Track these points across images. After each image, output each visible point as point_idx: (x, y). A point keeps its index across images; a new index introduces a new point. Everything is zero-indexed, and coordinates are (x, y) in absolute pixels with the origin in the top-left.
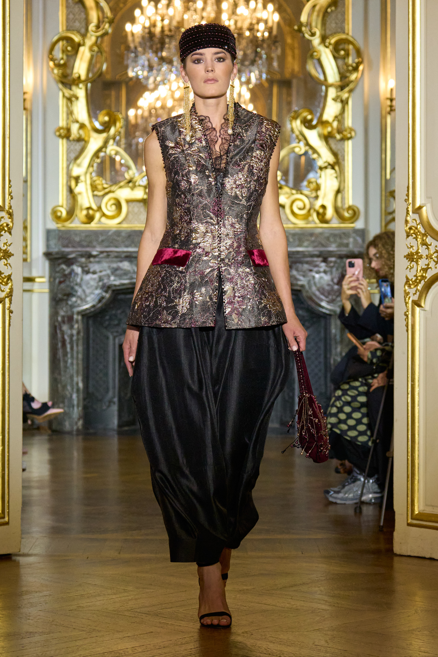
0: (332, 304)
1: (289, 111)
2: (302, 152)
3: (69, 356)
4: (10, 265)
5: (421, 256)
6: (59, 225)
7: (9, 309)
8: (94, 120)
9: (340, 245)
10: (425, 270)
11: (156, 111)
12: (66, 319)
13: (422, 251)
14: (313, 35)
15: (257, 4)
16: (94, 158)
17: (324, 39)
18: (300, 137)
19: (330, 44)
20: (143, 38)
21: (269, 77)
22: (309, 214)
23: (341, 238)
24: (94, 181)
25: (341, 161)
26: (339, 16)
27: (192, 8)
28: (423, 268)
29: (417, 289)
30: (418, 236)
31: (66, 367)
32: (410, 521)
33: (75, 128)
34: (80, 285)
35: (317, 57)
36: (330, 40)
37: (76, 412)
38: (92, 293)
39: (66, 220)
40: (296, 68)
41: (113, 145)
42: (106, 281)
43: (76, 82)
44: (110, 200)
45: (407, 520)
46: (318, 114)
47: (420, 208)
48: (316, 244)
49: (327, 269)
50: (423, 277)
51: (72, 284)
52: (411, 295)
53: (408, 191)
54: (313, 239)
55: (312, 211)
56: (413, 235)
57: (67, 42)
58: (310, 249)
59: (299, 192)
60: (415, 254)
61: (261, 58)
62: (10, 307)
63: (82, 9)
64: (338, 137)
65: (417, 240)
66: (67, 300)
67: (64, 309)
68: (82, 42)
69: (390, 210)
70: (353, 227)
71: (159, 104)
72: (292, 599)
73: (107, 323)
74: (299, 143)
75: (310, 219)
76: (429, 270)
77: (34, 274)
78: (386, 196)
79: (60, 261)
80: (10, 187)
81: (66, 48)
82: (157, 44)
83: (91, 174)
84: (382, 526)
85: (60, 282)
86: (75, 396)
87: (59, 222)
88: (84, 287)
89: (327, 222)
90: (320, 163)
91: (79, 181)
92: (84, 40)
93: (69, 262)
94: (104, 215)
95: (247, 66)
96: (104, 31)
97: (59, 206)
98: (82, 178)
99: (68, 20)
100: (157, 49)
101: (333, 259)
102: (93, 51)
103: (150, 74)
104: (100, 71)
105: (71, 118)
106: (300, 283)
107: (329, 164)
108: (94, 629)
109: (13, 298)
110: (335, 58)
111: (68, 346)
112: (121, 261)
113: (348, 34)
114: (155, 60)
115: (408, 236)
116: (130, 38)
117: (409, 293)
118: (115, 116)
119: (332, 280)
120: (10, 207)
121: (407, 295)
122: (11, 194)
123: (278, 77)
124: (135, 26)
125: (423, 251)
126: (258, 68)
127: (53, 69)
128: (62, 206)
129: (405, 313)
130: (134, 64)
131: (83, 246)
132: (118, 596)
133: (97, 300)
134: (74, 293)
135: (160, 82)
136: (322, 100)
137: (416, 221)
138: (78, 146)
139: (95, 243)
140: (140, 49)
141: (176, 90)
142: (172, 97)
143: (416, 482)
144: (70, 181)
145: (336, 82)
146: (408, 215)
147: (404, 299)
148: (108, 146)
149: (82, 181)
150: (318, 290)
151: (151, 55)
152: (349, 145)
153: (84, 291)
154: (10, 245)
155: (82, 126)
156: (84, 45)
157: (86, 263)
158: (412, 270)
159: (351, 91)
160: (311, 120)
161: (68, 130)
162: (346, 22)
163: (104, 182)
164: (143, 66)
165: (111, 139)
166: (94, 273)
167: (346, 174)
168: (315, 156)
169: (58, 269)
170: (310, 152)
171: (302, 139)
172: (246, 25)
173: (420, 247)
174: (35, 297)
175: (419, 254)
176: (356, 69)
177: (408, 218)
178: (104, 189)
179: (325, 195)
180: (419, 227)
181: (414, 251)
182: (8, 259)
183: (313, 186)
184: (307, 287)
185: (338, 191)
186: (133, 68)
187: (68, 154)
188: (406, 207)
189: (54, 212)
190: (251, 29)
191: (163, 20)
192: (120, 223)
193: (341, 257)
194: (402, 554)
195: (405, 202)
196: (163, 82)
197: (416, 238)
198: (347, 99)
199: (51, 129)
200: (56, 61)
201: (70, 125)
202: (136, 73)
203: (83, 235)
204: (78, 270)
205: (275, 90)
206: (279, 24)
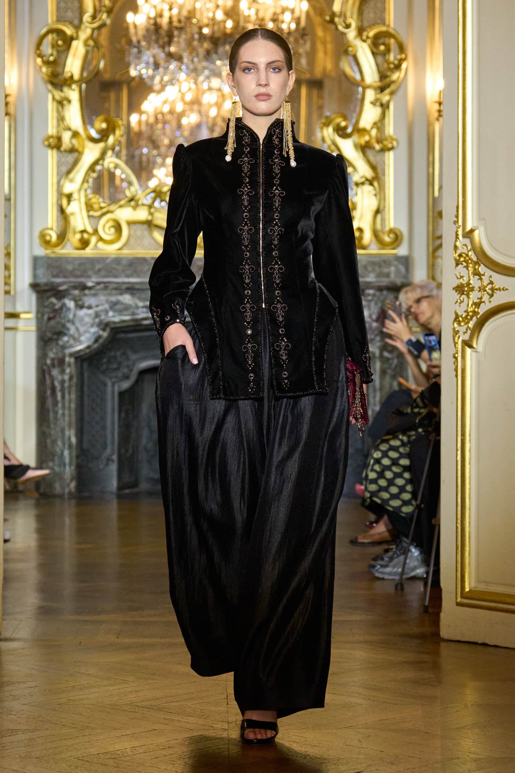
1: (320, 115)
3: (60, 405)
5: (473, 287)
6: (48, 251)
8: (89, 127)
9: (379, 275)
10: (477, 305)
11: (163, 117)
12: (56, 362)
13: (473, 281)
14: (348, 26)
16: (90, 172)
17: (360, 31)
18: (333, 148)
19: (368, 37)
20: (148, 30)
23: (380, 266)
24: (90, 199)
25: (380, 175)
26: (379, 5)
28: (476, 302)
29: (468, 327)
30: (469, 265)
31: (56, 419)
32: (459, 600)
33: (66, 137)
34: (73, 322)
35: (353, 53)
36: (368, 33)
37: (69, 471)
38: (87, 331)
39: (57, 245)
40: (329, 66)
41: (111, 156)
42: (103, 317)
43: (68, 82)
44: (108, 221)
45: (456, 599)
46: (354, 121)
47: (472, 231)
50: (475, 313)
51: (63, 321)
52: (461, 333)
53: (458, 211)
56: (463, 263)
57: (58, 36)
60: (465, 285)
64: (378, 147)
65: (467, 269)
66: (57, 340)
67: (54, 350)
68: (75, 35)
69: (438, 234)
70: (395, 254)
71: (166, 109)
73: (104, 367)
76: (482, 305)
77: (19, 308)
78: (433, 217)
79: (49, 294)
81: (57, 42)
82: (164, 38)
83: (86, 190)
84: (428, 606)
85: (50, 319)
86: (66, 453)
87: (48, 247)
88: (78, 325)
89: (364, 247)
90: (356, 178)
91: (72, 199)
92: (77, 33)
93: (60, 295)
94: (101, 239)
96: (101, 22)
97: (48, 229)
98: (75, 196)
99: (58, 9)
100: (164, 43)
101: (371, 292)
102: (89, 46)
103: (155, 72)
104: (96, 70)
105: (62, 126)
107: (367, 180)
108: (87, 727)
110: (373, 54)
111: (59, 395)
112: (121, 294)
113: (389, 26)
114: (162, 56)
115: (457, 265)
116: (132, 30)
117: (458, 331)
118: (114, 122)
119: (370, 316)
121: (457, 334)
123: (307, 76)
124: (137, 15)
125: (475, 282)
127: (40, 68)
128: (52, 229)
129: (454, 354)
130: (137, 61)
131: (76, 276)
132: (116, 687)
133: (92, 340)
134: (66, 331)
135: (167, 82)
136: (359, 103)
137: (467, 247)
138: (71, 158)
139: (90, 273)
140: (143, 43)
141: (187, 92)
142: (183, 99)
143: (467, 554)
144: (61, 199)
145: (375, 82)
146: (458, 240)
147: (452, 338)
148: (106, 157)
149: (75, 200)
151: (156, 50)
152: (390, 157)
153: (77, 329)
155: (75, 134)
156: (77, 38)
157: (80, 296)
158: (462, 304)
159: (392, 93)
160: (345, 128)
161: (59, 139)
162: (387, 12)
163: (101, 200)
164: (147, 63)
165: (109, 149)
166: (89, 307)
167: (387, 191)
169: (46, 304)
171: (335, 150)
172: (268, 15)
173: (471, 277)
174: (20, 336)
175: (471, 286)
176: (398, 67)
177: (458, 244)
178: (101, 208)
179: (362, 216)
180: (470, 253)
181: (464, 282)
185: (377, 212)
186: (136, 65)
187: (58, 167)
188: (455, 230)
189: (42, 236)
190: (274, 20)
191: (170, 9)
192: (120, 249)
193: (380, 289)
194: (450, 639)
195: (453, 224)
196: (171, 82)
197: (467, 267)
198: (388, 103)
199: (39, 138)
200: (44, 58)
201: (62, 133)
202: (140, 71)
203: (77, 262)
204: (71, 304)
205: (304, 91)
206: (308, 14)
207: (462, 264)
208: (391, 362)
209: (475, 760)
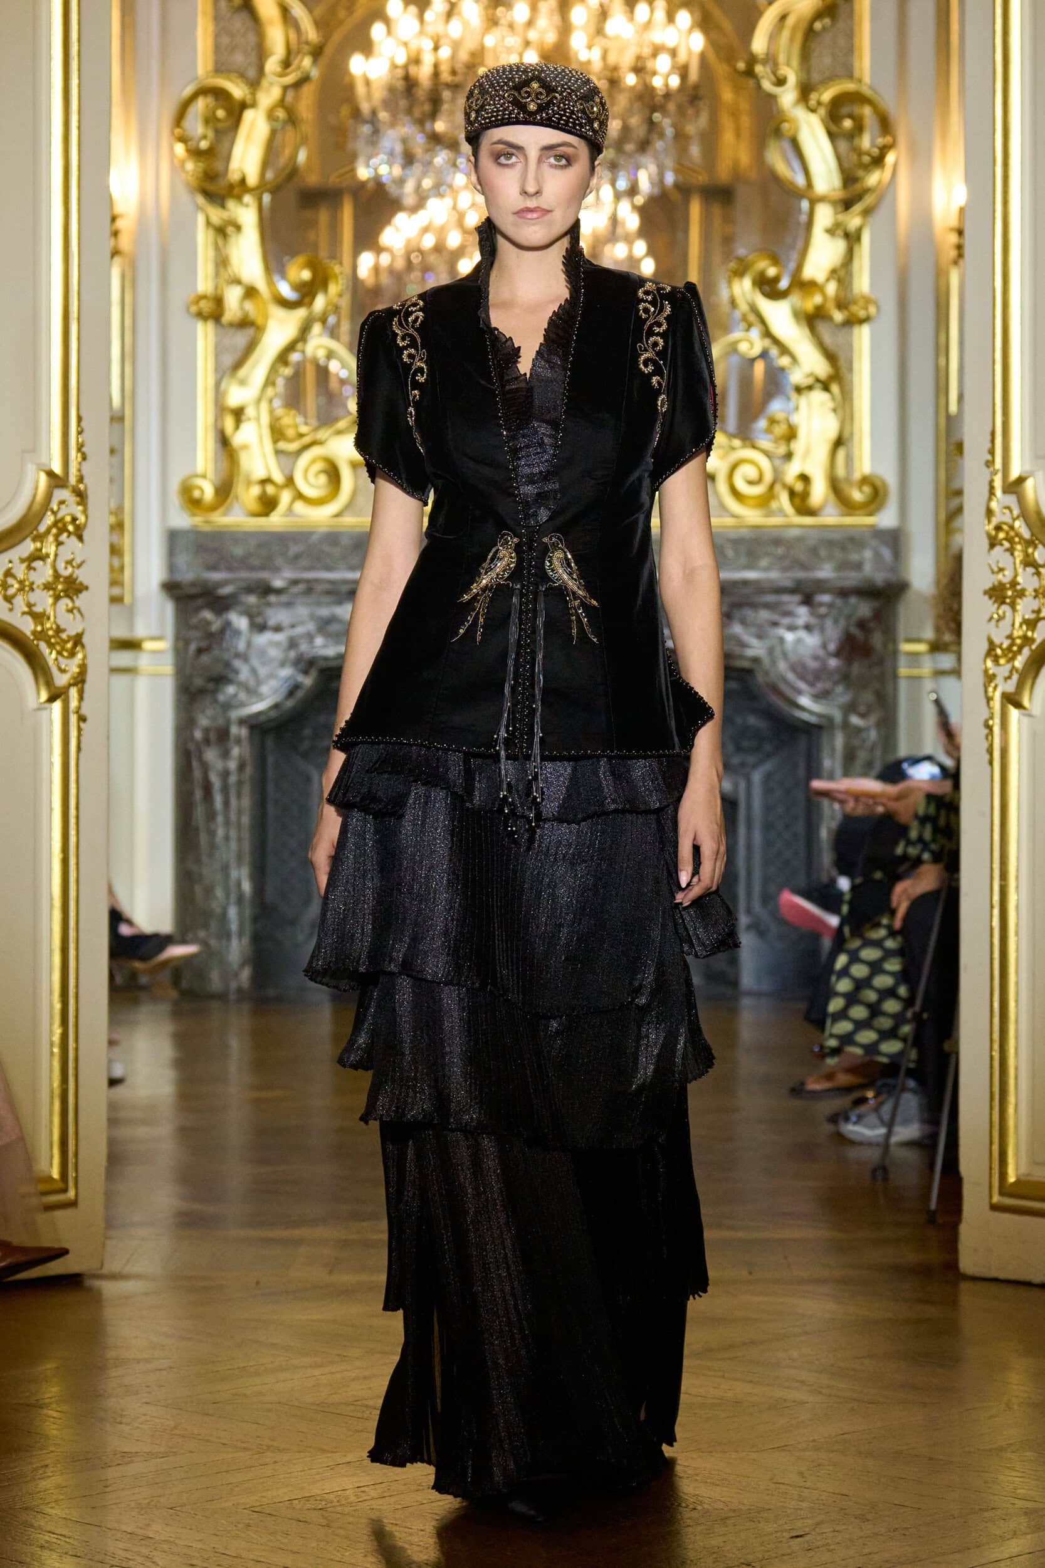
0: (824, 701)
1: (728, 255)
2: (756, 350)
3: (220, 819)
4: (80, 611)
5: (1024, 590)
6: (198, 520)
7: (77, 712)
8: (276, 278)
9: (842, 566)
10: (1031, 624)
11: (422, 258)
12: (212, 736)
13: (1024, 579)
14: (781, 82)
15: (652, 11)
16: (278, 365)
17: (805, 91)
18: (752, 318)
19: (819, 103)
20: (391, 89)
21: (681, 179)
22: (770, 495)
23: (844, 548)
24: (278, 419)
25: (844, 370)
26: (842, 41)
27: (503, 21)
28: (1028, 619)
29: (1013, 667)
30: (1015, 546)
31: (213, 846)
32: (996, 1198)
33: (233, 297)
34: (244, 657)
35: (791, 133)
36: (820, 95)
37: (236, 950)
38: (272, 676)
39: (213, 508)
40: (745, 158)
41: (320, 335)
42: (304, 647)
43: (236, 191)
44: (313, 461)
45: (991, 1197)
46: (792, 265)
47: (1021, 480)
48: (787, 563)
49: (813, 621)
50: (1027, 640)
51: (226, 656)
52: (999, 680)
53: (993, 441)
54: (780, 551)
55: (778, 488)
56: (1004, 542)
57: (217, 99)
58: (774, 575)
59: (747, 443)
60: (1008, 586)
61: (662, 135)
62: (79, 708)
63: (249, 23)
64: (838, 316)
65: (1012, 554)
66: (215, 692)
67: (209, 713)
68: (249, 98)
69: (955, 486)
70: (872, 526)
71: (428, 242)
72: (723, 1377)
73: (306, 745)
74: (748, 330)
75: (774, 505)
76: (1040, 624)
77: (140, 631)
78: (948, 454)
79: (200, 602)
80: (80, 433)
81: (214, 113)
82: (422, 104)
83: (271, 401)
84: (935, 1212)
85: (200, 651)
86: (233, 912)
87: (198, 512)
88: (255, 662)
89: (811, 512)
90: (797, 377)
91: (244, 418)
92: (253, 94)
93: (221, 605)
94: (299, 496)
95: (630, 155)
96: (299, 74)
97: (197, 476)
98: (250, 412)
99: (217, 48)
100: (424, 115)
101: (826, 598)
102: (276, 119)
103: (408, 172)
104: (290, 167)
105: (224, 275)
106: (750, 653)
107: (818, 380)
108: (269, 1447)
109: (87, 687)
110: (832, 136)
111: (218, 800)
112: (340, 602)
113: (860, 81)
114: (419, 141)
115: (992, 546)
116: (361, 90)
117: (994, 676)
118: (325, 269)
119: (824, 646)
120: (81, 479)
121: (991, 681)
122: (84, 449)
123: (702, 179)
124: (372, 60)
126: (656, 158)
127: (183, 163)
128: (204, 476)
129: (986, 721)
130: (369, 150)
131: (252, 568)
132: (326, 1370)
133: (283, 691)
134: (231, 676)
135: (429, 190)
136: (802, 233)
137: (1011, 511)
138: (241, 339)
139: (279, 561)
140: (383, 115)
141: (468, 209)
142: (460, 223)
143: (1011, 1110)
144: (223, 420)
145: (834, 190)
146: (993, 497)
147: (982, 689)
148: (309, 337)
149: (249, 419)
150: (793, 668)
151: (407, 129)
152: (863, 336)
153: (254, 671)
154: (79, 566)
155: (251, 292)
156: (254, 105)
157: (258, 607)
158: (1001, 623)
159: (867, 212)
160: (776, 279)
161: (219, 301)
162: (856, 53)
163: (300, 419)
164: (391, 154)
165: (317, 321)
166: (278, 629)
167: (856, 402)
168: (785, 361)
169: (194, 621)
170: (774, 351)
171: (755, 322)
172: (627, 60)
173: (1020, 570)
174: (142, 685)
175: (1019, 587)
176: (878, 161)
177: (994, 505)
178: (301, 436)
179: (808, 452)
180: (1017, 524)
181: (1005, 580)
182: (75, 598)
183: (780, 430)
184: (766, 661)
185: (839, 443)
186: (370, 157)
187: (217, 356)
188: (988, 478)
189: (186, 490)
190: (639, 69)
191: (436, 48)
192: (337, 515)
193: (843, 593)
194: (977, 1275)
195: (985, 468)
196: (438, 190)
197: (1011, 551)
198: (859, 232)
199: (179, 299)
200: (190, 143)
201: (222, 291)
202: (376, 170)
203: (253, 542)
204: (241, 622)
205: (695, 209)
206: (703, 57)
207: (1002, 545)
208: (864, 735)
209: (1027, 1513)
